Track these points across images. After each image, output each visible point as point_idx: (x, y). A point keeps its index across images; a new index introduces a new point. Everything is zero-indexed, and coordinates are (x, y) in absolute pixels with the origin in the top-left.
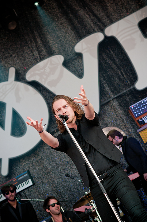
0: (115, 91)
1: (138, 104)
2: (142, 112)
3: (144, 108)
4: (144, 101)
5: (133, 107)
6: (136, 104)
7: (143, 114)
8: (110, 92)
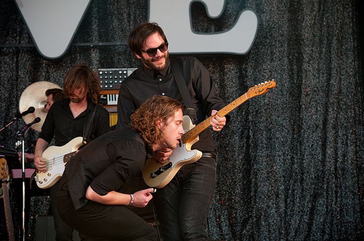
0: (103, 38)
1: (112, 71)
2: (111, 86)
3: (118, 82)
4: (123, 71)
5: (103, 72)
6: (109, 70)
7: (111, 89)
8: (95, 35)
